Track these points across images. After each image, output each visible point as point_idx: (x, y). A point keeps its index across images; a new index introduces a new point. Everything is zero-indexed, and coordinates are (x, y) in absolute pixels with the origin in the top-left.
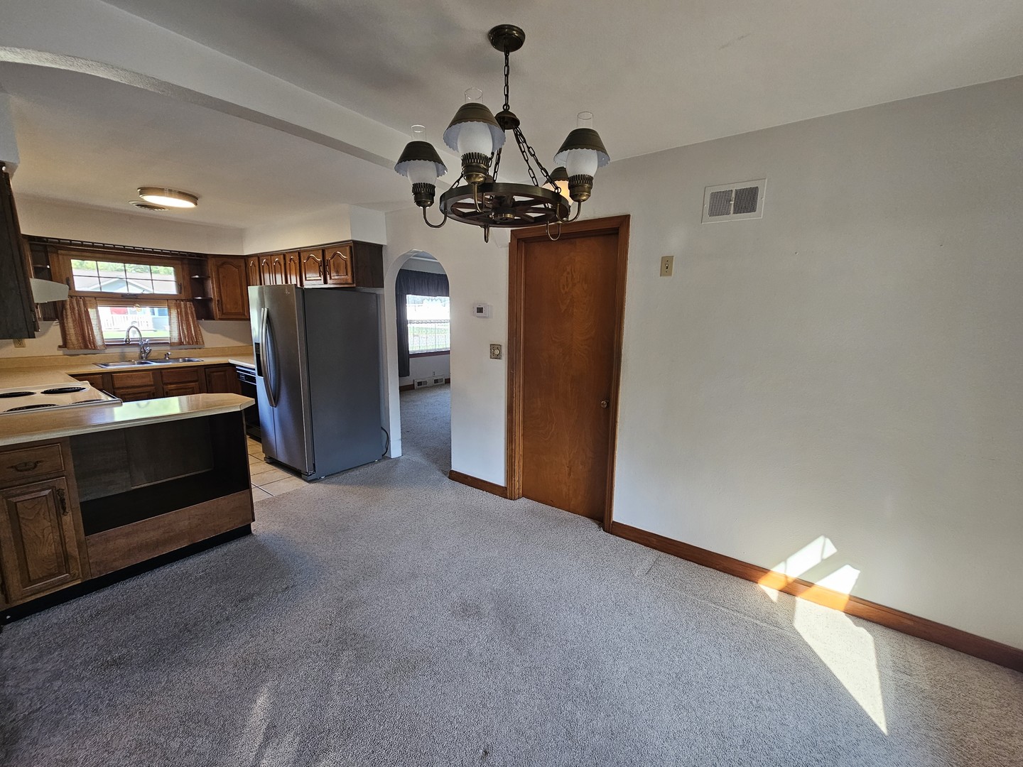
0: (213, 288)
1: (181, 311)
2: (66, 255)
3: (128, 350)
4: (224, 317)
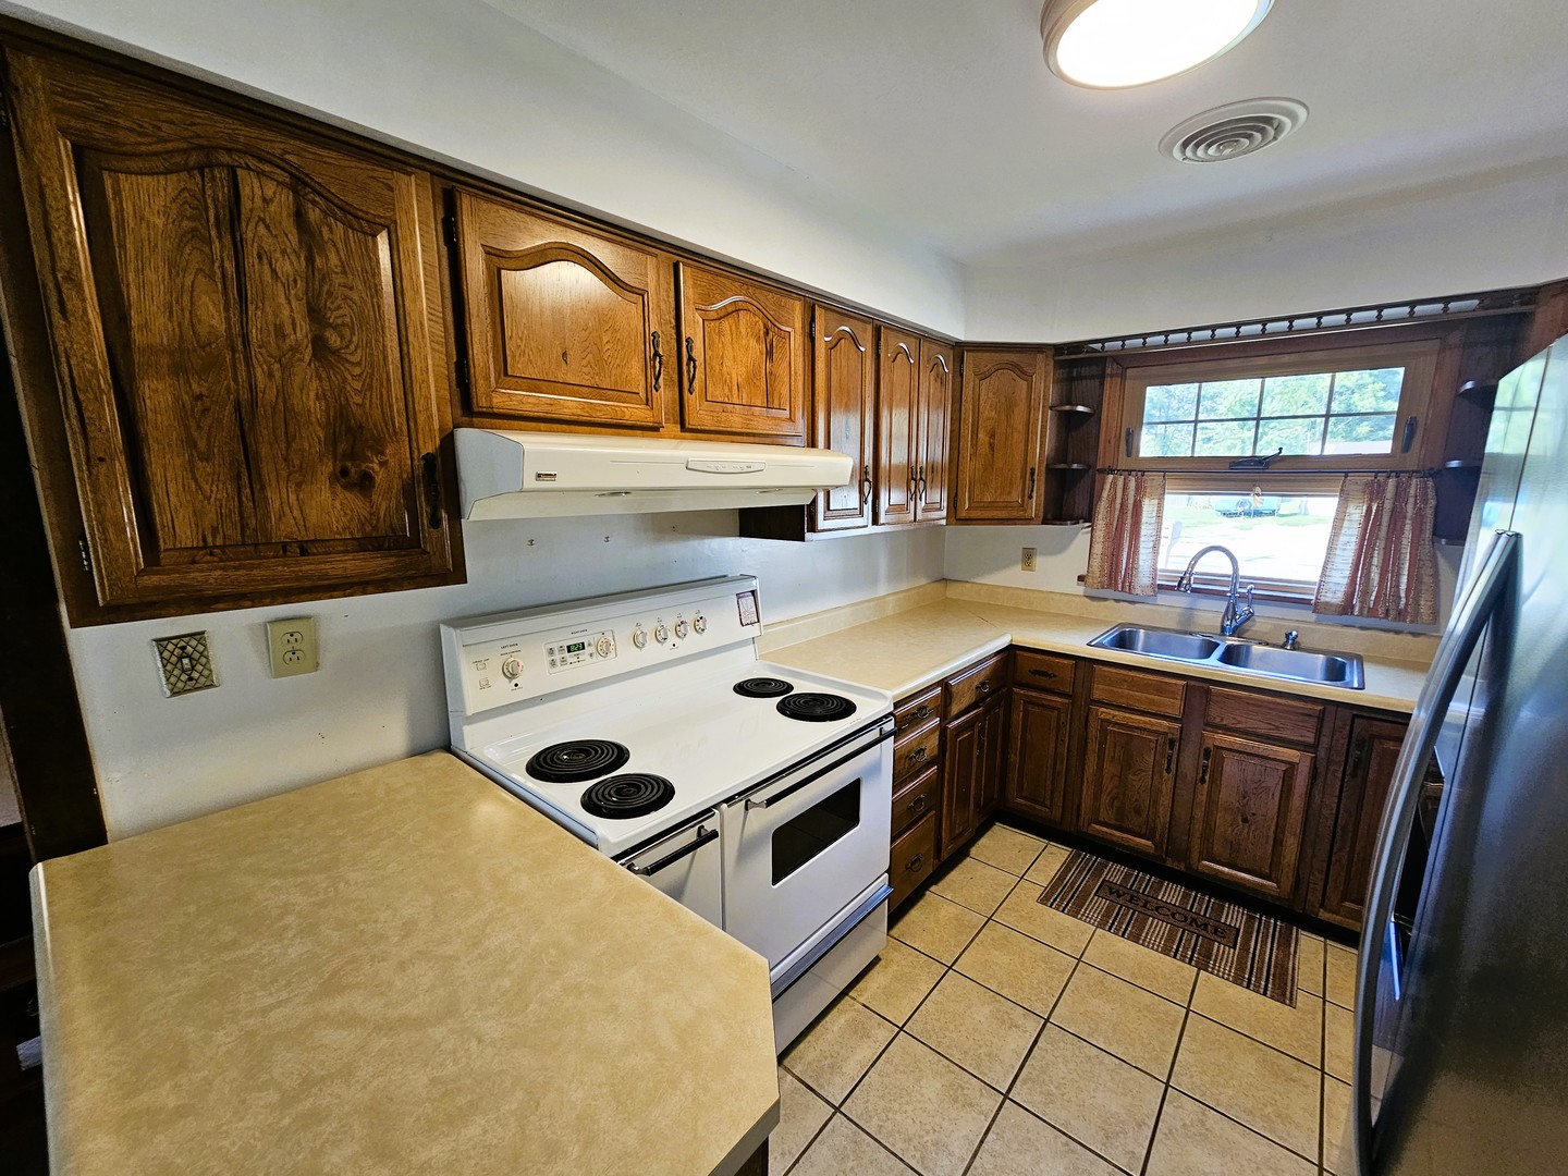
1: (1381, 506)
2: (1139, 377)
3: (1193, 603)
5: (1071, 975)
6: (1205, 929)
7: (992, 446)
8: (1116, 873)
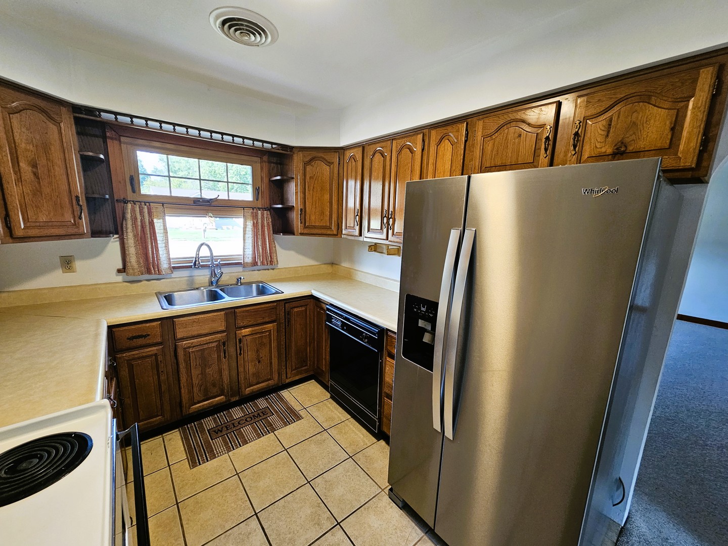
0: (296, 193)
1: (257, 222)
2: (131, 144)
3: (197, 272)
4: (306, 231)
5: (242, 484)
6: (260, 416)
7: (35, 174)
8: (209, 423)
